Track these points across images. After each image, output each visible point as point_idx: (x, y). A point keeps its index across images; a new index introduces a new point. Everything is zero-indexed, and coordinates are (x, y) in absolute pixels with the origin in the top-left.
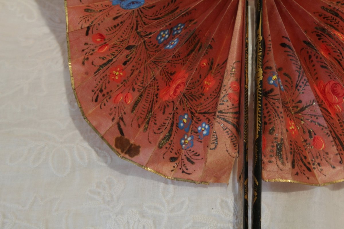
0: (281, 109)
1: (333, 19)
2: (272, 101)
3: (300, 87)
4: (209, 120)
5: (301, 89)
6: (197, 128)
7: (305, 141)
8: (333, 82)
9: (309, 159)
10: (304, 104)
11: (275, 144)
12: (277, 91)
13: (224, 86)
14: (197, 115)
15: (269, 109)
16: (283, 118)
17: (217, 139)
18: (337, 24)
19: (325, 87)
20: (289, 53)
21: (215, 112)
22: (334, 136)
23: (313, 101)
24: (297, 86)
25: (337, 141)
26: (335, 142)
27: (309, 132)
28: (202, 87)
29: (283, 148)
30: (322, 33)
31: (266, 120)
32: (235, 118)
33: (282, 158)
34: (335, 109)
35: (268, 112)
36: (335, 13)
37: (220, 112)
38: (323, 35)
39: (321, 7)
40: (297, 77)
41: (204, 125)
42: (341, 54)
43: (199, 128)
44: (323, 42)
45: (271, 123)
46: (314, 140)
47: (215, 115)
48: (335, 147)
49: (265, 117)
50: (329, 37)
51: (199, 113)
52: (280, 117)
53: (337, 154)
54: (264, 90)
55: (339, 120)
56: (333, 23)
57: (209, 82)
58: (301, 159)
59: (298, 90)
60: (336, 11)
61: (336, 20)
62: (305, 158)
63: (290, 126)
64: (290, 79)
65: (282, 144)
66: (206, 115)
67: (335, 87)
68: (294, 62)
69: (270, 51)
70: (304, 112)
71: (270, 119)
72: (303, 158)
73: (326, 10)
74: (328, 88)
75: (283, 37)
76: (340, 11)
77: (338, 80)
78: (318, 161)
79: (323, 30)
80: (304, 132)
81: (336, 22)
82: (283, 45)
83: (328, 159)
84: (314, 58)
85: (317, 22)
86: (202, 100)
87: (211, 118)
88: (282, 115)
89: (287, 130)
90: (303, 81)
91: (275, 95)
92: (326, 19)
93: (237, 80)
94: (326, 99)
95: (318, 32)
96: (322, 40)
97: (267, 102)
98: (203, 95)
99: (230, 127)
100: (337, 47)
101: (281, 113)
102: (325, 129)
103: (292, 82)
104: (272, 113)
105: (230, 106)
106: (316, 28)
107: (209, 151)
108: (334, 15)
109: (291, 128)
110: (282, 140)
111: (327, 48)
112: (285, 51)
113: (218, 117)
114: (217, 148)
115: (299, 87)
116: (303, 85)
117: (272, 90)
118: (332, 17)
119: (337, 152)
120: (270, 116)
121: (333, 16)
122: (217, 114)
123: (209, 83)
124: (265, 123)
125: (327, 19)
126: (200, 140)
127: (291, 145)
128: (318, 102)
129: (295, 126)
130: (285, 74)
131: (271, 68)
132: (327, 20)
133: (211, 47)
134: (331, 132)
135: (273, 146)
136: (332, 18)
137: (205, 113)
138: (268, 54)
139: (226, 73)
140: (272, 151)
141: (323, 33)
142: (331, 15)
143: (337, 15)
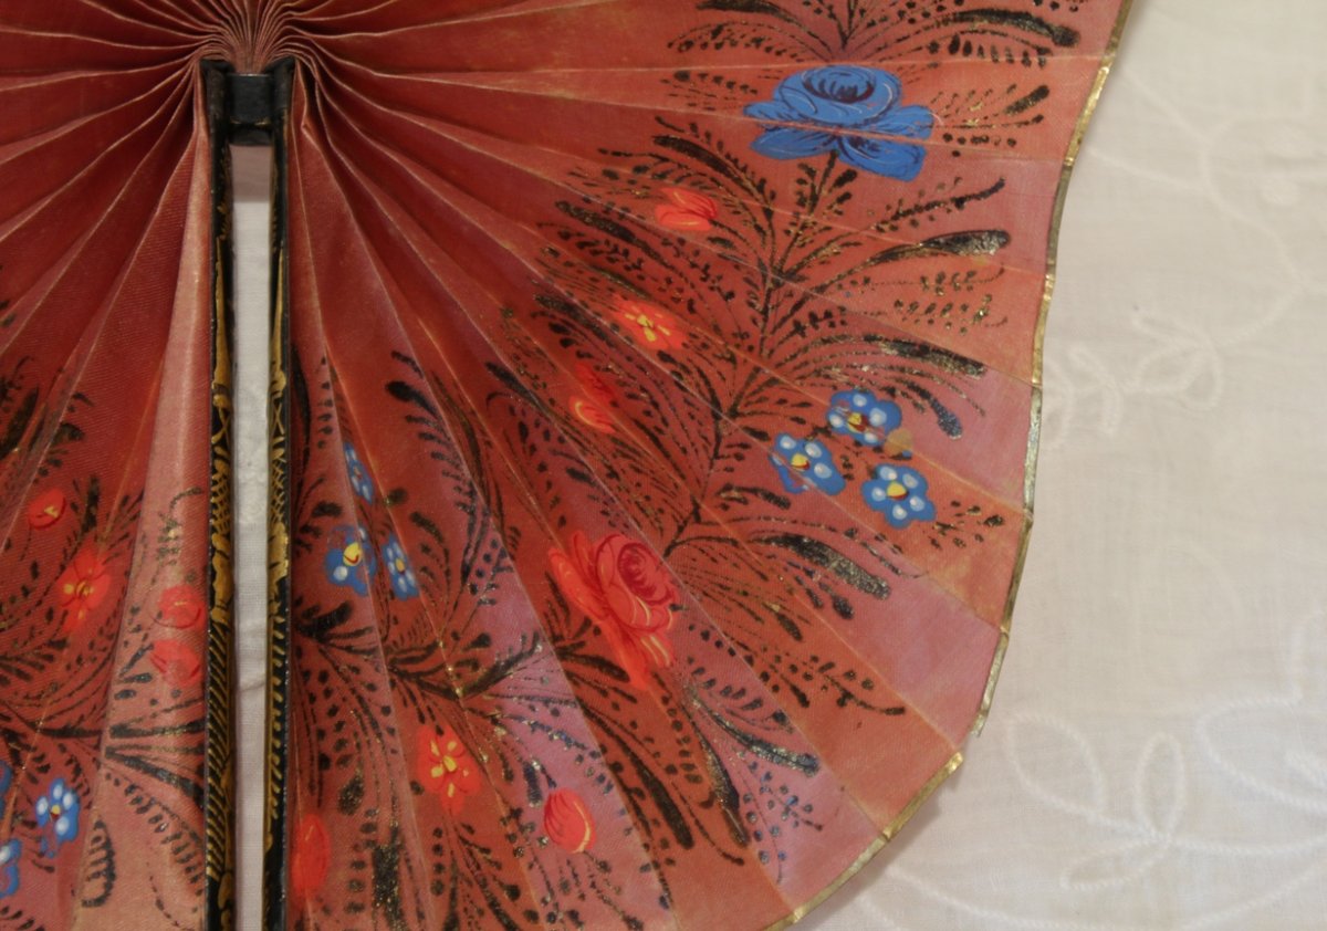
0: (386, 695)
1: (616, 250)
2: (346, 659)
3: (480, 574)
4: (78, 770)
5: (484, 583)
6: (32, 803)
7: (516, 814)
8: (619, 543)
9: (534, 894)
10: (497, 654)
11: (367, 854)
12: (367, 613)
13: (135, 611)
14: (35, 738)
15: (335, 698)
16: (397, 733)
17: (110, 855)
18: (635, 273)
19: (595, 558)
20: (425, 428)
21: (99, 733)
22: (634, 781)
23: (536, 638)
24: (465, 573)
25: (650, 808)
26: (638, 811)
27: (530, 774)
29: (404, 870)
30: (566, 318)
31: (328, 746)
32: (187, 751)
33: (400, 915)
34: (645, 654)
35: (333, 712)
36: (618, 227)
37: (121, 731)
38: (572, 326)
39: (557, 204)
40: (463, 529)
41: (57, 792)
42: (656, 405)
43: (42, 807)
44: (579, 355)
45: (344, 761)
46: (548, 811)
47: (97, 747)
48: (637, 838)
49: (321, 734)
50: (596, 340)
51: (47, 732)
52: (385, 732)
53: (645, 868)
54: (309, 615)
55: (665, 701)
56: (619, 267)
57: (89, 579)
58: (494, 904)
59: (474, 590)
60: (616, 220)
61: (626, 253)
62: (514, 892)
63: (437, 761)
64: (438, 536)
65: (396, 850)
66: (70, 743)
67: (631, 560)
68: (444, 465)
69: (328, 430)
70: (502, 686)
71: (341, 744)
72: (504, 897)
73: (579, 214)
74: (607, 566)
75: (396, 354)
76: (632, 221)
77: (643, 535)
78: (567, 903)
79: (569, 308)
80: (510, 777)
81: (629, 264)
82: (399, 390)
83: (610, 893)
84: (535, 436)
85: (537, 278)
86: (58, 670)
87: (85, 760)
88: (391, 720)
89: (416, 788)
90: (486, 549)
91: (359, 633)
92: (587, 248)
93: (190, 577)
94: (609, 611)
95: (553, 317)
96: (575, 348)
97: (326, 665)
98: (61, 644)
99: (172, 796)
100: (634, 378)
101: (386, 710)
102: (588, 760)
103: (446, 553)
104: (349, 713)
105: (166, 701)
106: (542, 301)
107: (81, 912)
108: (614, 236)
109: (437, 772)
110: (395, 832)
111: (599, 380)
112: (410, 419)
113: (111, 753)
114: (110, 905)
115: (473, 578)
116: (489, 569)
117: (344, 612)
118: (607, 242)
119: (646, 858)
120: (340, 726)
121: (614, 240)
122: (109, 741)
123: (83, 590)
124: (324, 761)
125: (592, 248)
126: (45, 861)
127: (437, 849)
128: (555, 638)
129: (468, 752)
130: (419, 520)
131: (334, 510)
132: (595, 253)
133: (72, 431)
134: (616, 768)
135: (359, 865)
136: (612, 247)
137: (65, 733)
138: (321, 444)
139: (139, 548)
140: (358, 885)
141: (571, 321)
142: (602, 236)
143: (626, 235)
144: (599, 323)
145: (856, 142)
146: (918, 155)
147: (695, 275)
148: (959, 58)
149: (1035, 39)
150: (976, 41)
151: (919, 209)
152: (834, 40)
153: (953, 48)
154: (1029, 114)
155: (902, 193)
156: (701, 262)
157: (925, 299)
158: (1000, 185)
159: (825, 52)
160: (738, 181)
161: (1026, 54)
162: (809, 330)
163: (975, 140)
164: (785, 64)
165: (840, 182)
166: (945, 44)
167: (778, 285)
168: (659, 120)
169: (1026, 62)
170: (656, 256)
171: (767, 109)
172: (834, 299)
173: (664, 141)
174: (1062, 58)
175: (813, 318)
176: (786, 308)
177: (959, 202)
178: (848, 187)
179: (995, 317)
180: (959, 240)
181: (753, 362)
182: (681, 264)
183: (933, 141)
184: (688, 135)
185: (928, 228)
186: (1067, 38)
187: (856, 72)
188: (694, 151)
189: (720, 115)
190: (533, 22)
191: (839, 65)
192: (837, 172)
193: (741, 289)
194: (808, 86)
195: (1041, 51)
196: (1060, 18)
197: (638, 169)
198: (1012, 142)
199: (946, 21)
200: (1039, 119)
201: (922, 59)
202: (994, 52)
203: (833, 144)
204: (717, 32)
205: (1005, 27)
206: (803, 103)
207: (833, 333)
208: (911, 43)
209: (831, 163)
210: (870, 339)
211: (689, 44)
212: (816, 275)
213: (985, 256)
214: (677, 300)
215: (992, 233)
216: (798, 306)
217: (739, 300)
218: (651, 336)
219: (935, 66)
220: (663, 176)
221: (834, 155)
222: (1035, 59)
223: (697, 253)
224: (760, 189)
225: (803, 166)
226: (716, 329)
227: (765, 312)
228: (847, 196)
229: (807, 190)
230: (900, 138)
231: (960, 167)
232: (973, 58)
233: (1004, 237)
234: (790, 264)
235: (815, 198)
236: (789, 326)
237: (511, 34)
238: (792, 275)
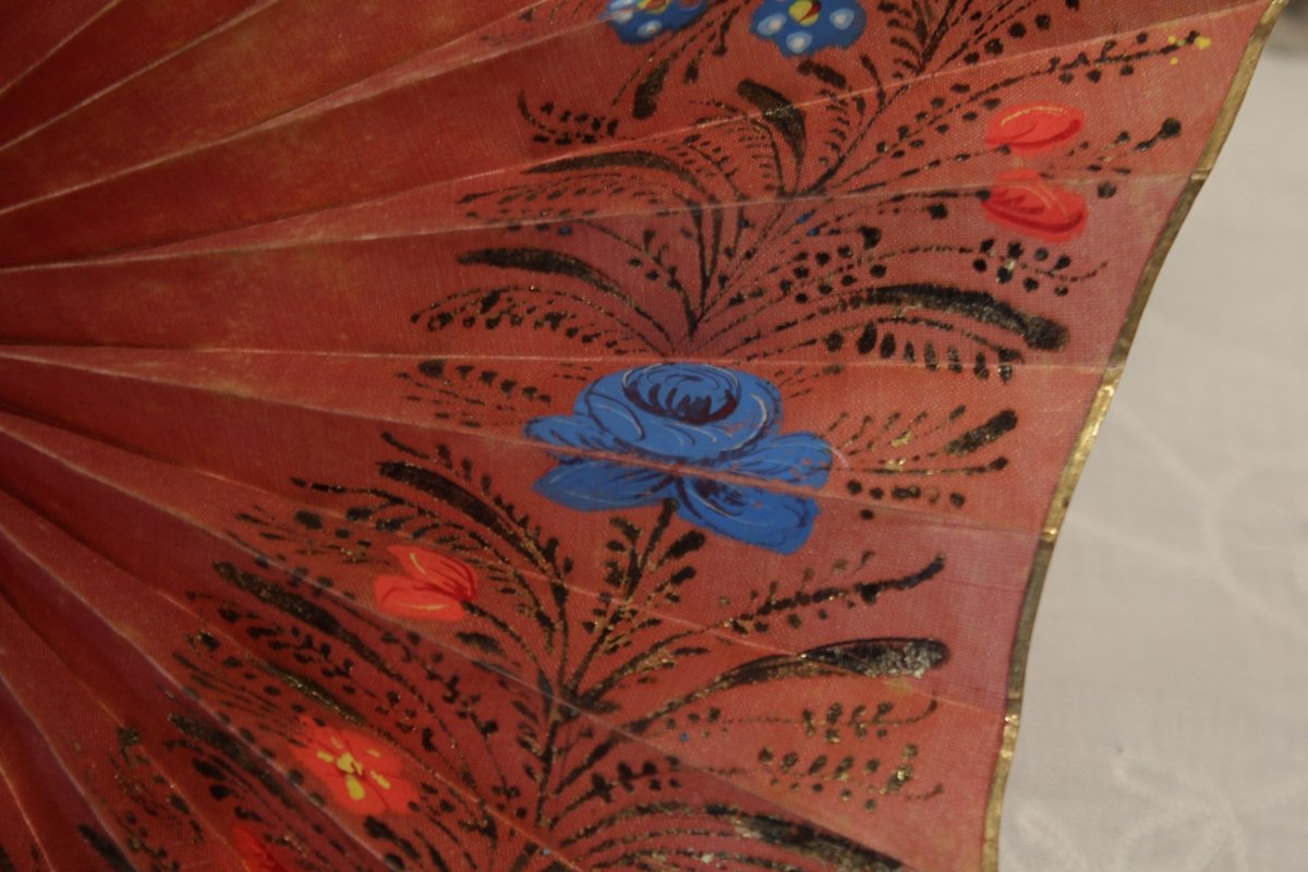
1: (309, 643)
18: (339, 681)
30: (218, 754)
36: (311, 608)
38: (228, 768)
39: (216, 567)
44: (240, 814)
50: (266, 793)
56: (314, 670)
60: (308, 596)
61: (326, 650)
73: (251, 585)
76: (335, 601)
79: (223, 739)
81: (331, 668)
85: (174, 689)
92: (264, 638)
95: (198, 750)
96: (230, 803)
106: (181, 723)
108: (306, 621)
111: (270, 857)
118: (295, 632)
121: (307, 629)
125: (272, 638)
132: (277, 646)
136: (302, 638)
141: (228, 761)
142: (286, 621)
143: (326, 623)
144: (270, 767)
145: (706, 488)
146: (805, 513)
147: (436, 691)
148: (874, 360)
149: (995, 335)
150: (902, 335)
151: (802, 599)
152: (677, 324)
153: (866, 344)
154: (985, 455)
155: (779, 572)
156: (446, 672)
157: (809, 750)
158: (935, 567)
159: (662, 342)
160: (513, 540)
161: (981, 359)
162: (618, 791)
163: (900, 493)
164: (596, 357)
165: (677, 550)
166: (852, 337)
167: (568, 717)
168: (387, 437)
169: (981, 370)
170: (372, 658)
171: (565, 429)
172: (661, 743)
173: (396, 471)
174: (1039, 368)
175: (625, 773)
176: (582, 752)
177: (869, 592)
178: (688, 559)
179: (922, 783)
180: (865, 653)
181: (524, 834)
182: (413, 673)
183: (831, 492)
184: (434, 464)
185: (815, 629)
186: (1049, 336)
187: (711, 375)
188: (444, 489)
189: (487, 435)
190: (193, 271)
191: (684, 363)
192: (674, 533)
193: (509, 720)
194: (632, 393)
195: (1006, 355)
196: (1039, 305)
197: (356, 513)
198: (958, 500)
199: (856, 302)
200: (1000, 463)
201: (817, 359)
202: (930, 354)
203: (669, 490)
204: (489, 302)
205: (949, 315)
206: (623, 420)
207: (656, 797)
208: (799, 334)
209: (664, 520)
210: (717, 811)
211: (445, 319)
212: (633, 702)
213: (906, 681)
214: (407, 729)
215: (919, 643)
216: (601, 752)
217: (505, 736)
218: (356, 790)
219: (836, 370)
220: (394, 525)
221: (668, 509)
222: (995, 368)
223: (438, 658)
224: (549, 553)
225: (616, 522)
226: (467, 779)
227: (546, 757)
228: (687, 573)
229: (623, 560)
230: (778, 484)
231: (873, 535)
232: (896, 361)
233: (939, 651)
234: (591, 681)
235: (635, 573)
236: (585, 782)
237: (158, 289)
238: (594, 701)
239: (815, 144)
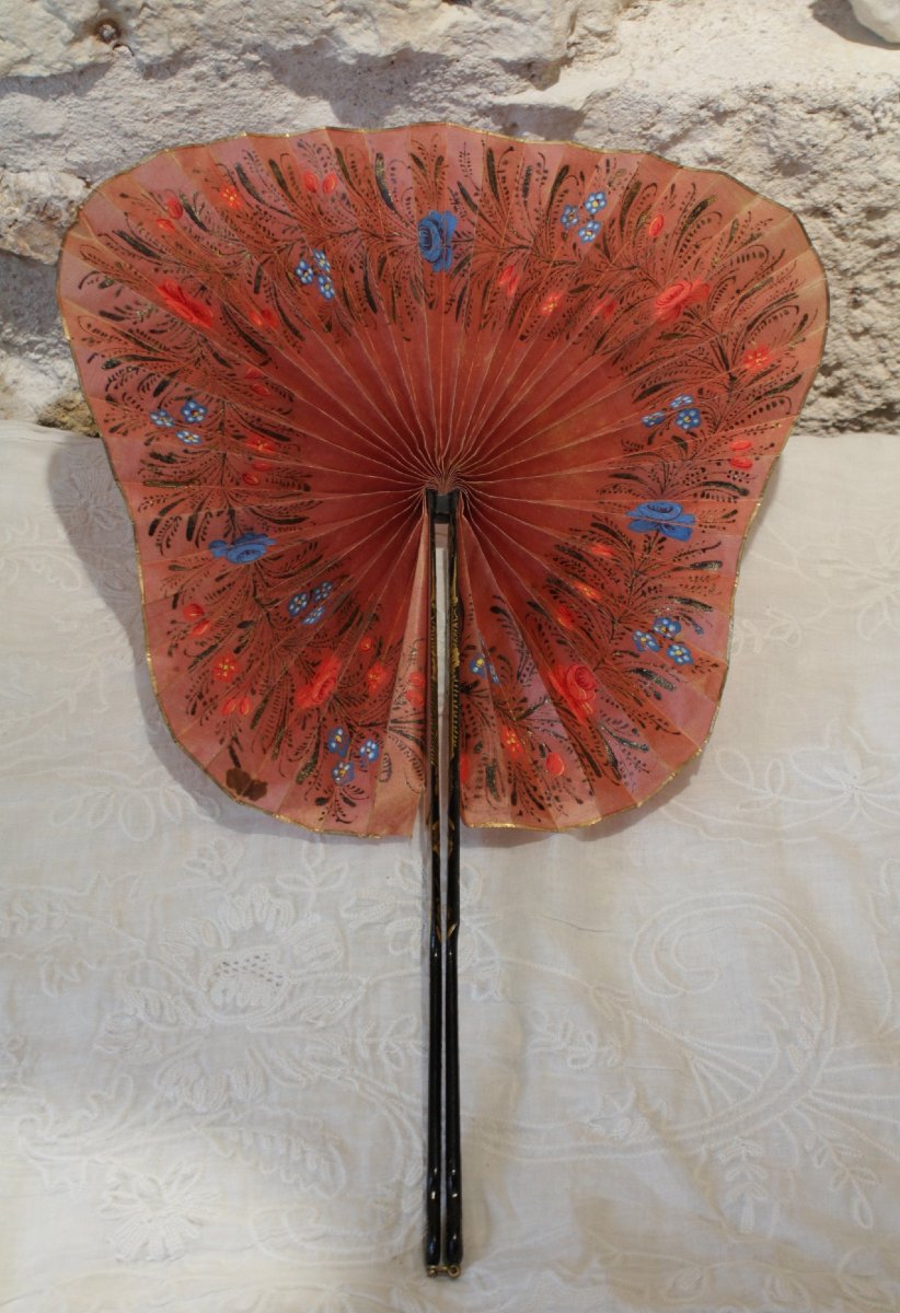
0: (492, 712)
1: (575, 564)
2: (477, 700)
3: (525, 676)
4: (377, 736)
5: (525, 679)
6: (358, 749)
7: (535, 762)
8: (576, 667)
9: (542, 790)
10: (530, 704)
11: (484, 768)
12: (485, 684)
13: (400, 679)
14: (358, 729)
15: (473, 714)
16: (496, 726)
17: (390, 764)
18: (581, 573)
19: (565, 675)
20: (505, 623)
21: (386, 723)
22: (581, 752)
23: (545, 698)
24: (519, 676)
25: (586, 762)
26: (582, 761)
27: (541, 747)
28: (365, 684)
29: (497, 773)
30: (557, 587)
31: (469, 731)
32: (418, 730)
33: (495, 790)
34: (584, 711)
35: (472, 718)
36: (577, 554)
37: (394, 721)
38: (559, 591)
39: (554, 546)
40: (518, 659)
41: (369, 744)
42: (590, 620)
43: (363, 750)
44: (561, 602)
45: (476, 735)
46: (548, 761)
47: (385, 727)
48: (581, 770)
49: (467, 726)
50: (567, 594)
51: (362, 726)
52: (491, 725)
53: (584, 781)
54: (462, 685)
55: (590, 728)
56: (576, 571)
57: (378, 675)
58: (528, 791)
59: (522, 681)
60: (577, 552)
61: (579, 565)
62: (535, 789)
63: (509, 738)
64: (508, 663)
65: (494, 767)
66: (372, 728)
67: (580, 674)
68: (511, 636)
69: (471, 619)
70: (531, 716)
71: (475, 729)
72: (532, 789)
73: (563, 550)
74: (570, 677)
75: (494, 597)
76: (583, 552)
77: (585, 663)
78: (555, 793)
79: (559, 583)
80: (533, 749)
81: (580, 570)
82: (495, 610)
83: (571, 790)
84: (545, 629)
85: (547, 571)
86: (366, 706)
87: (380, 732)
88: (494, 721)
89: (503, 746)
90: (527, 666)
91: (482, 690)
92: (563, 564)
93: (420, 670)
94: (570, 695)
95: (552, 587)
96: (559, 599)
97: (469, 702)
98: (367, 696)
99: (411, 744)
100: (581, 610)
101: (492, 718)
102: (564, 742)
103: (511, 669)
104: (478, 719)
105: (411, 712)
106: (548, 580)
107: (379, 784)
108: (575, 558)
109: (509, 742)
110: (494, 760)
111: (567, 612)
112: (499, 620)
113: (391, 729)
114: (390, 782)
115: (522, 677)
116: (527, 673)
117: (476, 683)
118: (572, 561)
119: (585, 777)
120: (474, 724)
121: (575, 560)
122: (390, 724)
123: (377, 677)
124: (468, 736)
125: (566, 564)
126: (364, 769)
127: (509, 768)
128: (552, 699)
129: (518, 738)
130: (501, 657)
131: (474, 648)
132: (566, 566)
133: (376, 617)
134: (574, 745)
135: (481, 772)
137: (371, 725)
138: (469, 625)
139: (402, 658)
140: (480, 780)
141: (559, 588)
142: (571, 558)
143: (580, 558)
144: (569, 588)
145: (667, 526)
146: (689, 532)
147: (606, 573)
148: (704, 500)
149: (733, 493)
150: (711, 493)
151: (689, 553)
152: (658, 491)
153: (703, 496)
154: (730, 519)
155: (683, 546)
156: (608, 568)
157: (692, 584)
158: (719, 544)
159: (654, 496)
160: (621, 541)
161: (729, 499)
162: (648, 594)
163: (711, 527)
164: (639, 500)
165: (660, 542)
166: (699, 494)
167: (637, 576)
168: (594, 516)
169: (729, 501)
170: (590, 566)
171: (635, 513)
172: (657, 582)
173: (594, 525)
174: (743, 500)
175: (649, 589)
176: (639, 586)
177: (704, 550)
178: (662, 544)
179: (717, 591)
180: (704, 565)
181: (625, 608)
182: (600, 569)
183: (695, 527)
184: (604, 523)
185: (692, 560)
186: (745, 493)
187: (667, 503)
188: (606, 529)
189: (617, 515)
190: (548, 480)
191: (661, 501)
192: (659, 538)
193: (623, 578)
194: (648, 507)
195: (735, 497)
196: (742, 485)
197: (584, 537)
198: (724, 528)
199: (700, 485)
200: (734, 521)
201: (692, 499)
202: (718, 497)
203: (658, 526)
204: (615, 487)
205: (722, 488)
206: (647, 512)
207: (656, 595)
208: (686, 494)
209: (657, 534)
210: (670, 597)
211: (604, 491)
212: (651, 574)
213: (713, 570)
214: (597, 584)
215: (716, 562)
216: (643, 585)
217: (621, 583)
218: (589, 594)
219: (696, 502)
220: (593, 539)
221: (658, 531)
222: (732, 500)
223: (607, 564)
224: (630, 544)
225: (646, 535)
226: (612, 596)
227: (631, 587)
228: (662, 547)
229: (647, 545)
230: (683, 525)
231: (705, 536)
232: (710, 500)
233: (720, 563)
234: (642, 569)
235: (650, 548)
236: (640, 593)
237: (540, 484)
238: (643, 573)
239: (690, 450)
